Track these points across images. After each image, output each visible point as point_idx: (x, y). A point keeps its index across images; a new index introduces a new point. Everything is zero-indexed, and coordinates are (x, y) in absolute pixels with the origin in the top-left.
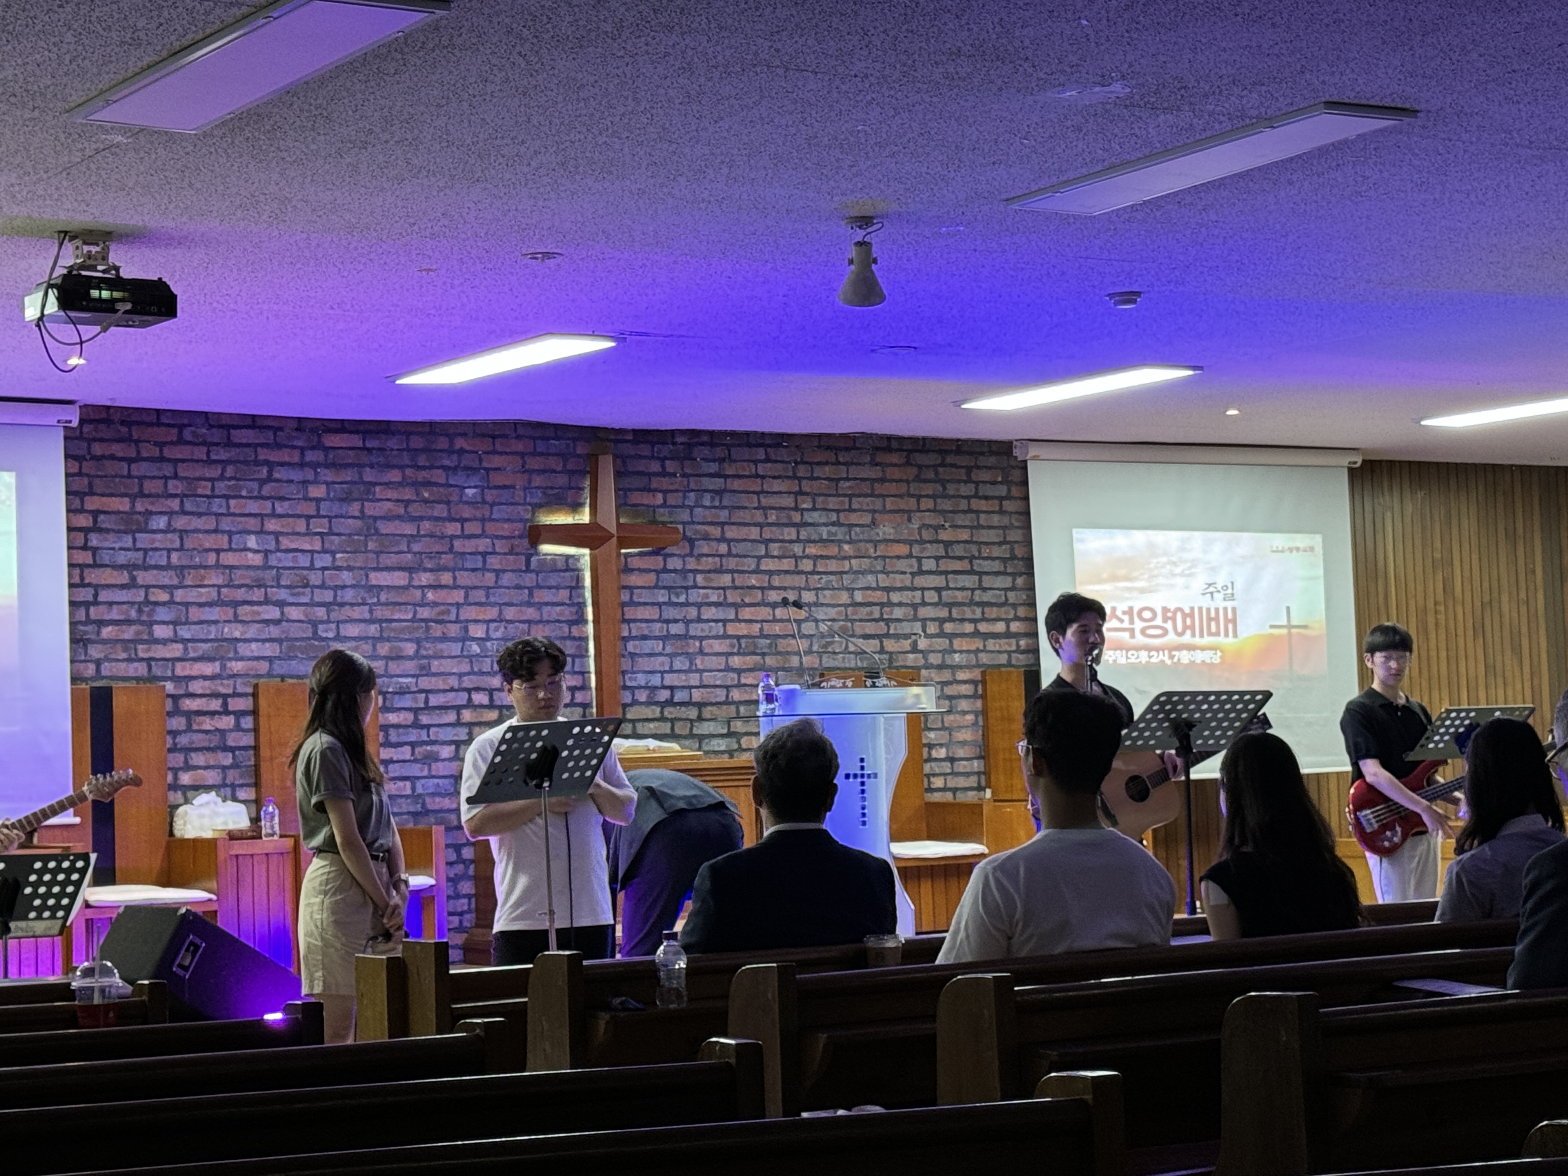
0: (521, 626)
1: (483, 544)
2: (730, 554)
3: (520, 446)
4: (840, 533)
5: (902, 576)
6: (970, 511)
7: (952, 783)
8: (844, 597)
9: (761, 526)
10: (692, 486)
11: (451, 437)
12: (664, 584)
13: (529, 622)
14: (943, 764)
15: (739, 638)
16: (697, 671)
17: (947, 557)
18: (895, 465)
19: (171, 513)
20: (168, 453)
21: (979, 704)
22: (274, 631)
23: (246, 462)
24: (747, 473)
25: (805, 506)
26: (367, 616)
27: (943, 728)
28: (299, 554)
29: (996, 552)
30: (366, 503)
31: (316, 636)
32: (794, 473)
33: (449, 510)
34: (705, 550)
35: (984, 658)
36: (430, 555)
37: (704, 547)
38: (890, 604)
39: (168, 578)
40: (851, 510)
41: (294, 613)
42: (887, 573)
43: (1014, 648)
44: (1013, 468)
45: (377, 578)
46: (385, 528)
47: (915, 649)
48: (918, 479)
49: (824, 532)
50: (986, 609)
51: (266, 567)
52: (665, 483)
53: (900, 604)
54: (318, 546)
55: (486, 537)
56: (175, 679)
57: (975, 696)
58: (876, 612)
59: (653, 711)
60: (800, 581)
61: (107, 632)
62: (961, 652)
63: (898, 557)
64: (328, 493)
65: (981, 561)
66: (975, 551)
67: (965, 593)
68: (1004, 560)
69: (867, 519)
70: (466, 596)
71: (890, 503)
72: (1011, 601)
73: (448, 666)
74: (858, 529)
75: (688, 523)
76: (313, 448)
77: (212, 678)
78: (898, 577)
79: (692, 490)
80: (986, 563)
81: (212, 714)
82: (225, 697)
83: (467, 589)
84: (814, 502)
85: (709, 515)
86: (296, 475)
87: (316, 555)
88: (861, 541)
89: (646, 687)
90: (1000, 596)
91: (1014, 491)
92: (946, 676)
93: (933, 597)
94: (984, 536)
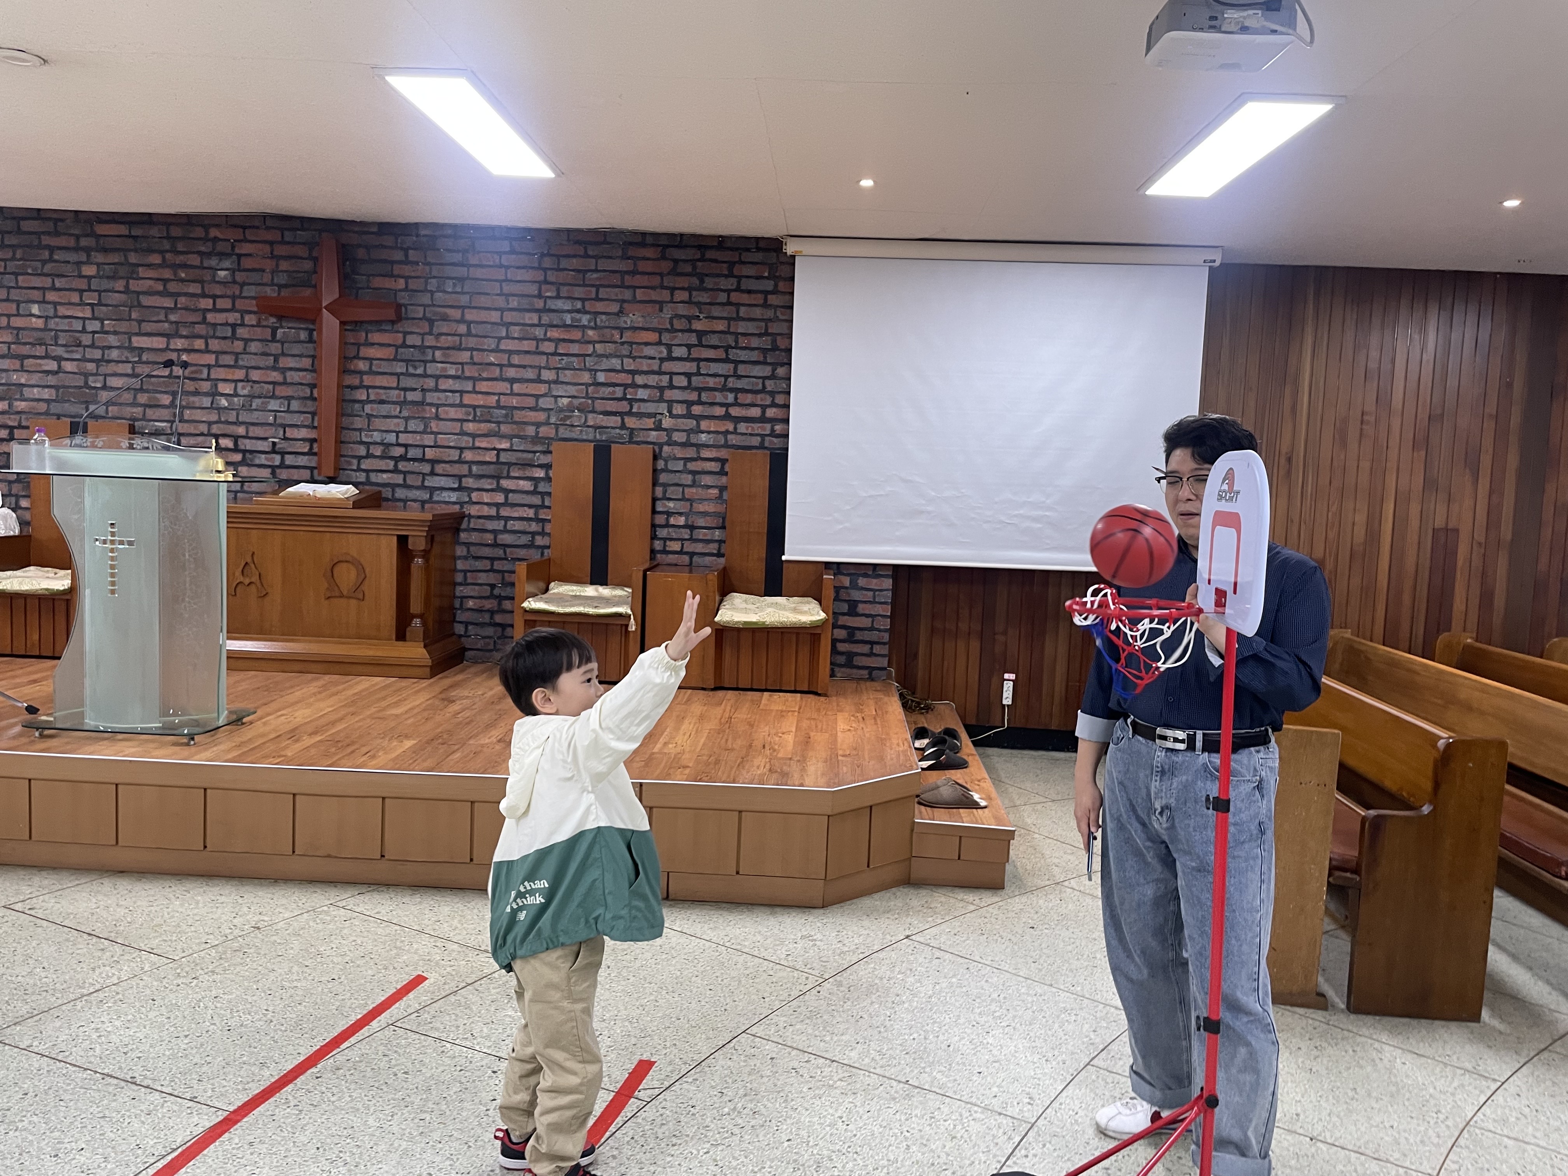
0: (266, 386)
1: (233, 317)
2: (469, 334)
3: (269, 236)
4: (585, 319)
5: (650, 361)
6: (729, 303)
7: (689, 547)
8: (586, 377)
9: (502, 310)
10: (434, 273)
11: (206, 228)
12: (404, 357)
13: (274, 383)
14: (683, 530)
15: (475, 407)
16: (432, 433)
17: (700, 345)
18: (648, 259)
21: (724, 479)
23: (31, 247)
24: (491, 263)
25: (548, 294)
26: (130, 371)
27: (683, 499)
28: (74, 320)
29: (755, 342)
30: (131, 281)
31: (86, 385)
32: (540, 263)
33: (203, 288)
34: (444, 330)
35: (733, 439)
36: (185, 325)
37: (444, 327)
38: (635, 386)
40: (598, 299)
41: (68, 366)
42: (634, 358)
43: (768, 432)
44: (782, 263)
45: (137, 342)
46: (146, 301)
47: (658, 427)
48: (674, 272)
49: (568, 318)
50: (739, 395)
52: (407, 270)
53: (645, 386)
54: (88, 314)
55: (237, 311)
57: (722, 473)
58: (619, 392)
59: (387, 464)
60: (542, 360)
62: (709, 432)
63: (647, 344)
64: (98, 271)
65: (738, 351)
66: (731, 341)
67: (717, 379)
68: (764, 351)
69: (614, 308)
70: (217, 359)
71: (640, 294)
72: (769, 389)
73: (199, 415)
74: (603, 317)
75: (429, 306)
76: (87, 236)
78: (645, 361)
79: (434, 277)
80: (744, 352)
83: (218, 353)
84: (558, 291)
85: (450, 299)
86: (72, 257)
87: (87, 322)
88: (607, 327)
89: (381, 444)
90: (757, 384)
91: (782, 286)
92: (691, 453)
93: (682, 381)
94: (742, 327)
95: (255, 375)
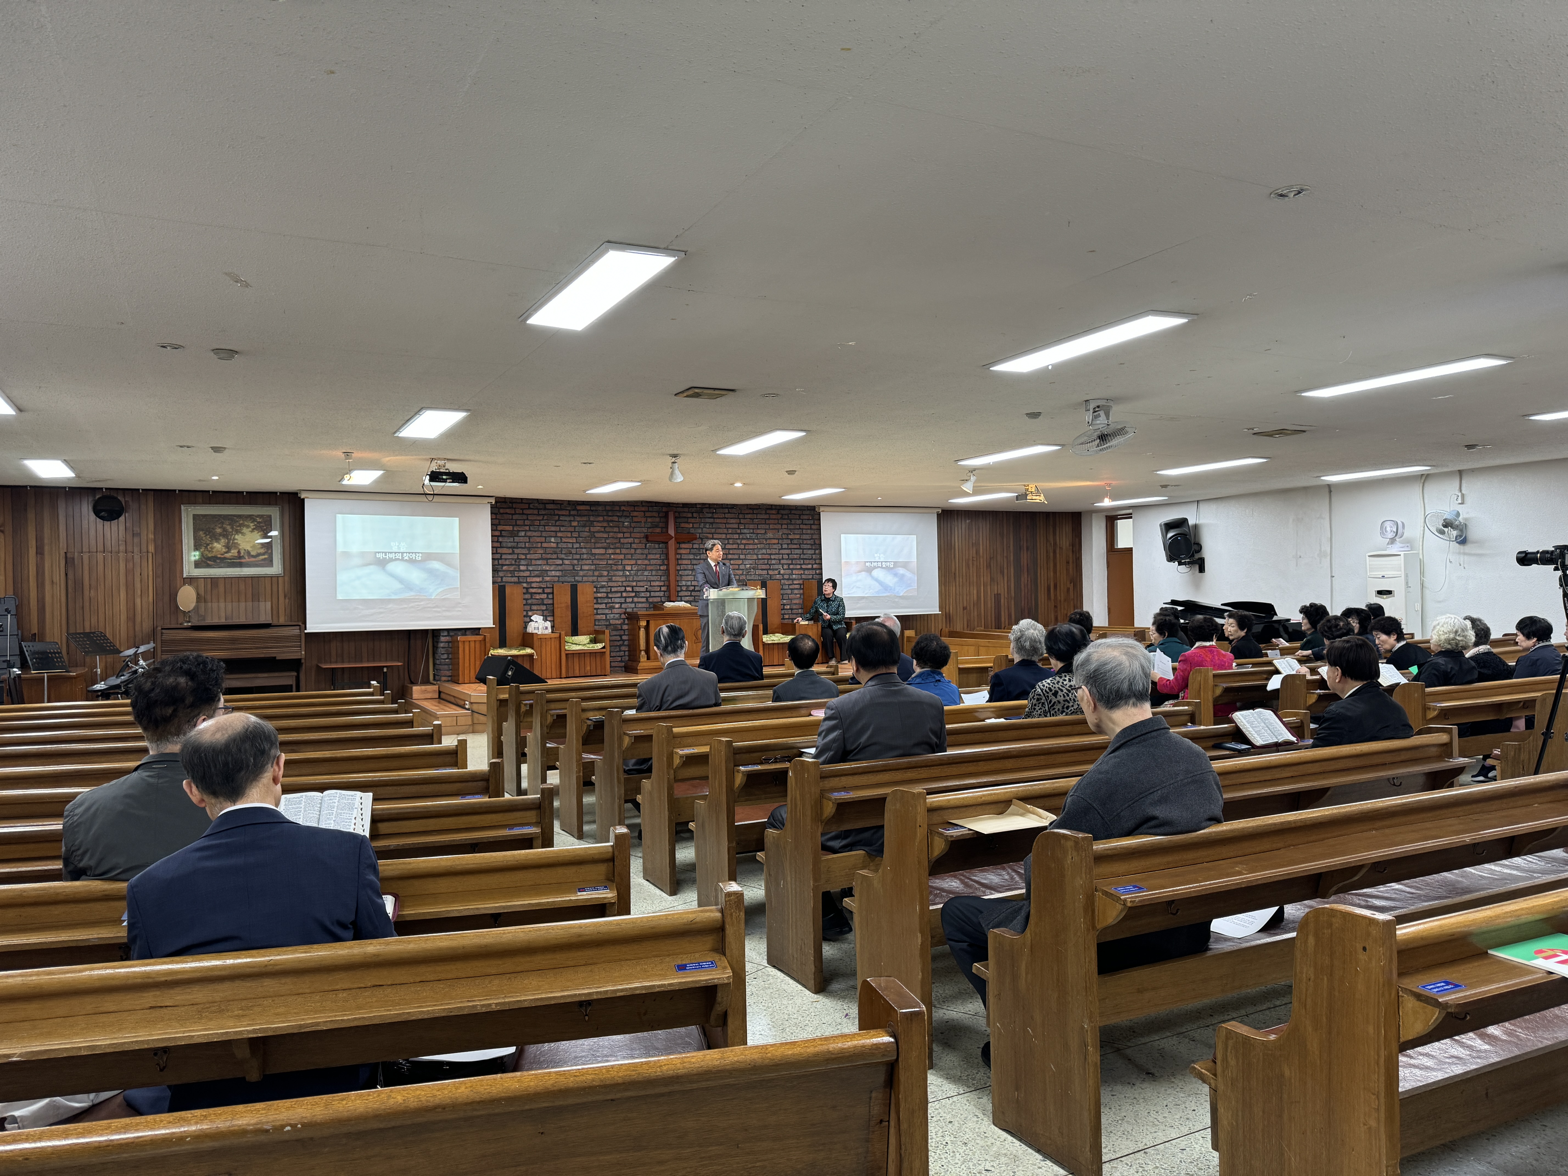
0: (643, 566)
1: (630, 540)
3: (643, 509)
4: (754, 536)
5: (775, 550)
6: (800, 529)
7: (792, 616)
8: (755, 557)
9: (726, 534)
10: (700, 521)
11: (620, 506)
12: (692, 552)
13: (646, 565)
14: (789, 610)
17: (791, 543)
18: (773, 514)
19: (526, 531)
20: (525, 512)
21: (801, 591)
22: (560, 568)
23: (551, 515)
24: (721, 517)
25: (742, 527)
27: (789, 599)
28: (568, 544)
29: (809, 542)
30: (591, 527)
31: (574, 569)
32: (738, 517)
33: (619, 529)
35: (803, 576)
36: (612, 544)
38: (771, 559)
39: (525, 551)
40: (758, 529)
41: (567, 562)
42: (770, 549)
43: (814, 573)
44: (815, 515)
45: (594, 551)
46: (597, 535)
47: (779, 574)
48: (782, 518)
49: (748, 536)
50: (805, 561)
51: (557, 548)
52: (693, 520)
53: (775, 559)
54: (575, 541)
55: (632, 538)
56: (527, 582)
57: (800, 589)
58: (766, 561)
60: (739, 552)
61: (505, 568)
62: (796, 574)
63: (774, 544)
64: (578, 524)
66: (801, 541)
67: (798, 556)
68: (812, 545)
69: (763, 532)
70: (624, 557)
71: (771, 526)
73: (618, 579)
74: (760, 535)
75: (701, 533)
76: (573, 510)
77: (540, 582)
79: (702, 523)
81: (539, 593)
82: (544, 588)
83: (625, 554)
84: (745, 526)
85: (708, 531)
86: (568, 519)
87: (574, 544)
88: (761, 539)
91: (816, 522)
92: (790, 582)
93: (786, 557)
94: (804, 537)
95: (639, 562)
